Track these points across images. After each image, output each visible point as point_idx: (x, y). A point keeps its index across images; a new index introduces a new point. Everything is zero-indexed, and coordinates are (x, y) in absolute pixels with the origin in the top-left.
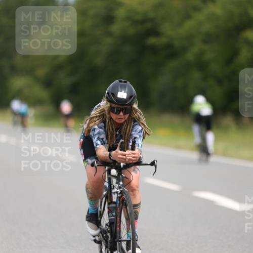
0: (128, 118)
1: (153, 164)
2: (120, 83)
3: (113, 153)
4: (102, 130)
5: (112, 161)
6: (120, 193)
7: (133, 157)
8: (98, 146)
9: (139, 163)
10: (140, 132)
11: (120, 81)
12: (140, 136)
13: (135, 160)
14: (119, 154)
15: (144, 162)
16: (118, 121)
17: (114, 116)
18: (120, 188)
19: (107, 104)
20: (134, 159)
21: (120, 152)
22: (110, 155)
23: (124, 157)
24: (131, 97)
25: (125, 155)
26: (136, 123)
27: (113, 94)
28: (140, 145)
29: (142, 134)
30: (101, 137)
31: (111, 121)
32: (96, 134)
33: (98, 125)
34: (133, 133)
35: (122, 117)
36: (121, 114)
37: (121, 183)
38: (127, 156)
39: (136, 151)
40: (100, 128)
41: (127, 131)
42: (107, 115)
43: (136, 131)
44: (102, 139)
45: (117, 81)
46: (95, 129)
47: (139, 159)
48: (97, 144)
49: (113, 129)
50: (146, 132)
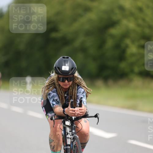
0: (73, 84)
1: (96, 116)
2: (64, 59)
3: (66, 109)
4: (55, 94)
5: (66, 116)
6: (73, 139)
7: (81, 112)
8: (54, 106)
9: (86, 116)
10: (83, 93)
11: (64, 58)
12: (84, 96)
13: (82, 115)
14: (70, 110)
15: (89, 115)
16: (64, 87)
17: (61, 84)
18: (72, 135)
19: (55, 75)
20: (81, 113)
21: (71, 109)
22: (64, 111)
23: (74, 112)
24: (72, 68)
25: (74, 111)
26: (79, 87)
27: (59, 68)
28: (85, 103)
29: (85, 94)
30: (55, 99)
31: (59, 87)
32: (51, 98)
33: (51, 91)
34: (78, 94)
35: (67, 84)
36: (66, 81)
37: (74, 131)
38: (76, 111)
39: (83, 107)
40: (54, 92)
41: (74, 93)
42: (56, 83)
43: (80, 93)
44: (56, 100)
45: (62, 57)
46: (50, 93)
47: (86, 113)
48: (53, 105)
49: (62, 93)
50: (87, 92)
